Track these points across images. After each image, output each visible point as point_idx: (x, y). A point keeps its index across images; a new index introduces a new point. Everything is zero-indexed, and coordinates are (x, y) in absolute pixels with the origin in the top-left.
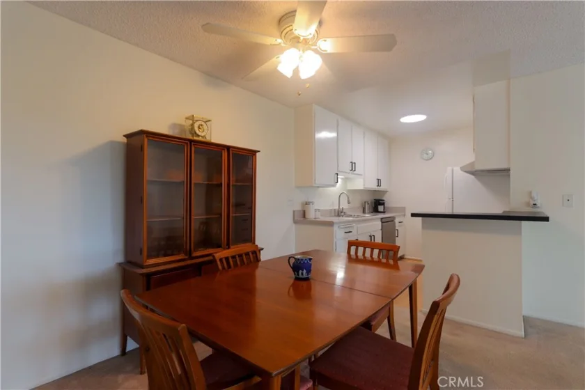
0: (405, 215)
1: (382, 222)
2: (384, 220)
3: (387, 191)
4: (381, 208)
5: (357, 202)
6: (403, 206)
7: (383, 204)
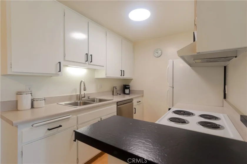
0: (143, 96)
1: (117, 106)
2: (119, 104)
3: (132, 79)
4: (127, 91)
5: (108, 87)
6: (142, 90)
7: (129, 88)
